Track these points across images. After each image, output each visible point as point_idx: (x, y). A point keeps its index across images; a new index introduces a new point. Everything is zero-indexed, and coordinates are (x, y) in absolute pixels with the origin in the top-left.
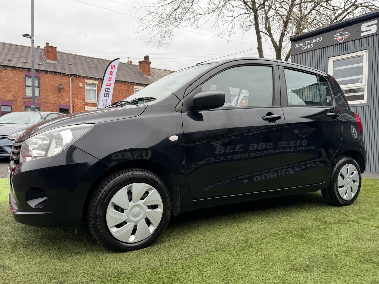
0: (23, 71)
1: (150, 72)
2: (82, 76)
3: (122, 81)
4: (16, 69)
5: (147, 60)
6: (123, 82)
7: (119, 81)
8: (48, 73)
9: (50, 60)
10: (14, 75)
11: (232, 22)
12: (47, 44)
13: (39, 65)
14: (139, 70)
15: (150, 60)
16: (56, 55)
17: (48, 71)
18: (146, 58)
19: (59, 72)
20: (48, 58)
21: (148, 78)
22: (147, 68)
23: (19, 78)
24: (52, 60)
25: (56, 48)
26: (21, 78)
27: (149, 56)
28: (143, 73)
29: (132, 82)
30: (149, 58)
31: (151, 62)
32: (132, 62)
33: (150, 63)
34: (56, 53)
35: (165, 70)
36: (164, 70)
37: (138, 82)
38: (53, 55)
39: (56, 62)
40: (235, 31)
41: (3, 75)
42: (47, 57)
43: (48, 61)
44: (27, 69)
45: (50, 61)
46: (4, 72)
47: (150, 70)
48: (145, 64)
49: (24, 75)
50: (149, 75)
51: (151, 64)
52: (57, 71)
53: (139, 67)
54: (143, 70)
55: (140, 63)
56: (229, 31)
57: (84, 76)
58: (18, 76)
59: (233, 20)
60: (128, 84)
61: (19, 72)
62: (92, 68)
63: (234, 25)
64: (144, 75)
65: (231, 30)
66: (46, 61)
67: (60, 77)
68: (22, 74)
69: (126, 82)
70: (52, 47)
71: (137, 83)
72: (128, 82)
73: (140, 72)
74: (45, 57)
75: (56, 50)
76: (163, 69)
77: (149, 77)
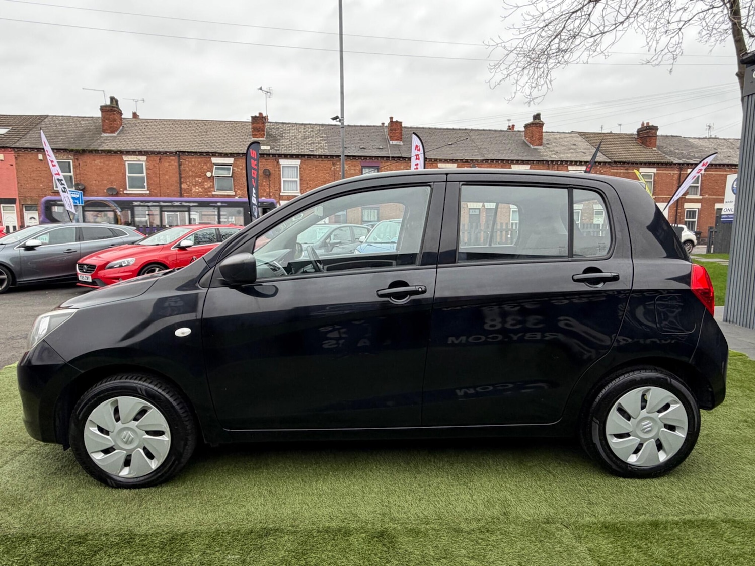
0: (360, 160)
1: (541, 139)
2: (434, 159)
3: (492, 160)
4: (352, 158)
5: (537, 121)
6: (494, 162)
7: (488, 160)
8: (389, 160)
9: (393, 140)
10: (349, 166)
11: (678, 33)
12: (391, 118)
13: (379, 150)
14: (524, 138)
15: (542, 120)
16: (401, 133)
17: (389, 157)
18: (537, 117)
19: (403, 156)
20: (392, 138)
21: (537, 149)
22: (538, 134)
23: (355, 170)
24: (397, 140)
25: (401, 123)
26: (357, 169)
27: (541, 113)
28: (530, 143)
29: (509, 160)
30: (541, 116)
31: (544, 122)
32: (514, 127)
33: (543, 124)
34: (401, 130)
35: (572, 132)
36: (569, 133)
37: (520, 158)
38: (397, 133)
39: (401, 143)
40: (682, 49)
41: (337, 167)
42: (390, 137)
43: (391, 142)
44: (364, 157)
45: (393, 142)
46: (338, 165)
47: (542, 136)
48: (533, 128)
49: (360, 165)
50: (541, 145)
51: (544, 127)
52: (400, 156)
53: (523, 133)
54: (530, 138)
55: (526, 126)
56: (671, 51)
57: (437, 159)
58: (354, 168)
59: (680, 29)
60: (502, 164)
61: (355, 162)
62: (450, 145)
63: (682, 38)
64: (531, 146)
65: (674, 49)
66: (389, 143)
67: (404, 164)
68: (358, 165)
69: (499, 160)
70: (397, 122)
71: (517, 161)
72: (503, 160)
73: (525, 142)
74: (388, 137)
75: (401, 125)
76: (567, 132)
77: (541, 148)
